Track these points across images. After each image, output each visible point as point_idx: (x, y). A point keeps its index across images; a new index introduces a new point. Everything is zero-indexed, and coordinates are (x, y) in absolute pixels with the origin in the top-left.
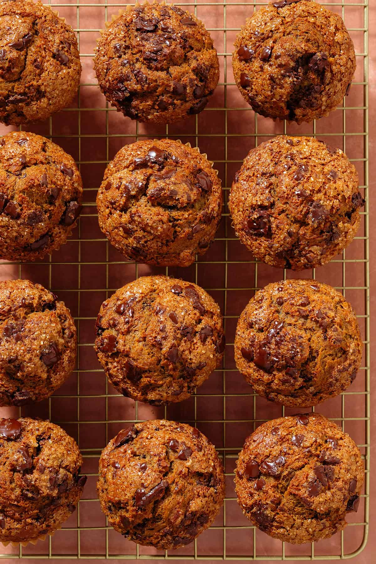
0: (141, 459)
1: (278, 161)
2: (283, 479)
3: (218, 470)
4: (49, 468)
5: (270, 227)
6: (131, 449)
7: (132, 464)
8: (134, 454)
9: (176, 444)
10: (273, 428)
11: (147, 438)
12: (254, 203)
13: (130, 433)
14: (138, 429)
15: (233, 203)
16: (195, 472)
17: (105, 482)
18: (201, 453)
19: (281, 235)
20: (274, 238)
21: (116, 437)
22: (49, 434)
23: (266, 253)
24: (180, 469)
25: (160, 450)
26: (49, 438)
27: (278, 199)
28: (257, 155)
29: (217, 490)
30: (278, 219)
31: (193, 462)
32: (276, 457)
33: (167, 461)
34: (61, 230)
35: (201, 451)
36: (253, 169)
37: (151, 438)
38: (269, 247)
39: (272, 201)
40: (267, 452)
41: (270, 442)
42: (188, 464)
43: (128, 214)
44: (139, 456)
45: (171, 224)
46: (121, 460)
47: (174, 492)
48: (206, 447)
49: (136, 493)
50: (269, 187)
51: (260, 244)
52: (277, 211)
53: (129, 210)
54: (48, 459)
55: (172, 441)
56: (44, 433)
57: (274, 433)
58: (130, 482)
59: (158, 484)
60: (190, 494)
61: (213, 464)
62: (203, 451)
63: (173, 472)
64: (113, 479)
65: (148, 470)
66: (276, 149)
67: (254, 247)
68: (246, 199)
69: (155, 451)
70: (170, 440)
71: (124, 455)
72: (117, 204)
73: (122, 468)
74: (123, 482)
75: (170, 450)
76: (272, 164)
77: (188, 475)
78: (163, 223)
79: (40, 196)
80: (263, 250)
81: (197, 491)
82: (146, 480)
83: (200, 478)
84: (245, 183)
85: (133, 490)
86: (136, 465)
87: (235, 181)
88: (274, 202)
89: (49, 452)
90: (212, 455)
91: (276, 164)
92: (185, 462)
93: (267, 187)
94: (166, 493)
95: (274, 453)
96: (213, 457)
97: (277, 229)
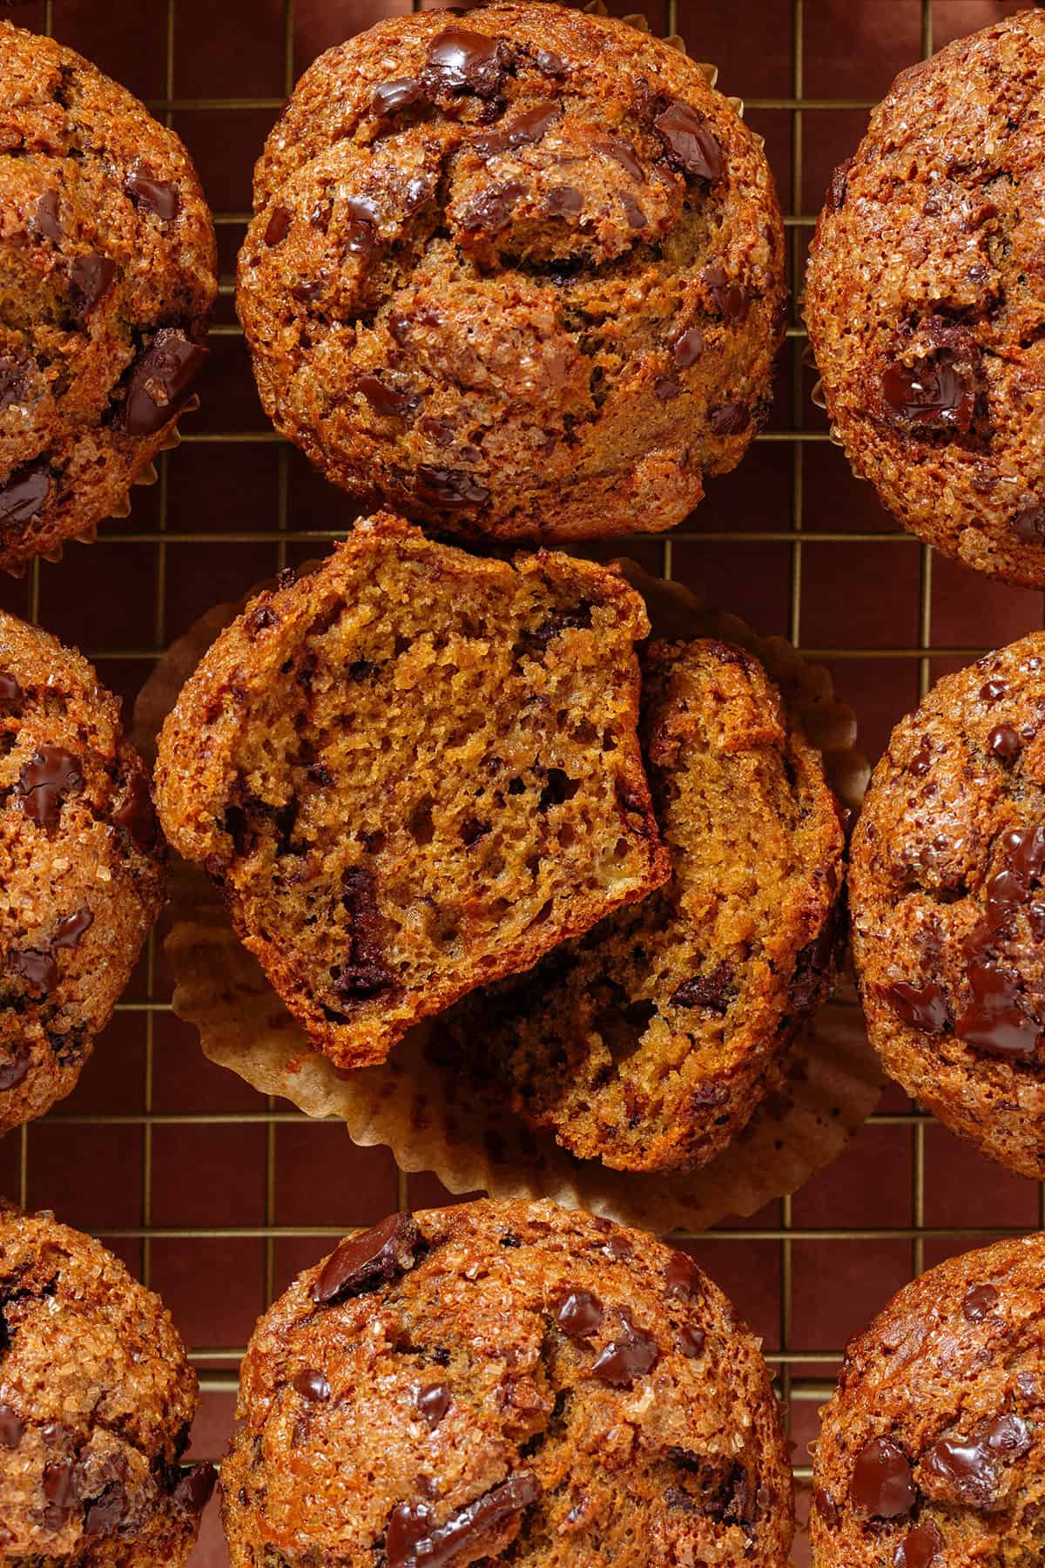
0: (428, 1368)
1: (1021, 113)
2: (1024, 1522)
3: (769, 1449)
4: (41, 1423)
5: (983, 402)
6: (388, 1316)
7: (386, 1383)
8: (400, 1343)
9: (591, 1312)
10: (971, 1290)
11: (462, 1275)
12: (914, 296)
13: (387, 1248)
14: (429, 1234)
15: (823, 298)
16: (664, 1446)
17: (260, 1458)
18: (700, 1367)
19: (1031, 432)
20: (1000, 451)
21: (324, 1262)
22: (48, 1272)
23: (963, 518)
24: (598, 1429)
25: (518, 1331)
26: (50, 1289)
27: (1021, 279)
28: (928, 88)
29: (755, 1539)
30: (1018, 363)
31: (661, 1400)
32: (989, 1423)
33: (543, 1388)
34: (109, 453)
35: (698, 1355)
36: (910, 149)
37: (482, 1275)
38: (979, 492)
39: (993, 286)
40: (945, 1400)
41: (959, 1353)
42: (638, 1406)
43: (382, 325)
44: (419, 1350)
45: (575, 338)
46: (339, 1364)
47: (562, 1529)
48: (723, 1342)
49: (389, 1516)
50: (980, 222)
51: (936, 477)
52: (1013, 332)
53: (385, 311)
54: (40, 1386)
55: (573, 1299)
56: (24, 1268)
57: (975, 1312)
58: (370, 1465)
59: (496, 1487)
60: (635, 1546)
61: (746, 1421)
62: (707, 1356)
63: (565, 1439)
64: (294, 1445)
65: (455, 1418)
66: (1012, 63)
67: (912, 491)
68: (877, 278)
69: (499, 1336)
70: (562, 1291)
71: (353, 1340)
72: (328, 294)
73: (339, 1399)
74: (338, 1465)
75: (561, 1340)
76: (995, 127)
77: (633, 1459)
78: (539, 339)
79: (22, 286)
80: (949, 502)
81: (666, 1537)
82: (439, 1462)
83: (684, 1478)
84: (876, 206)
85: (381, 1504)
86: (402, 1389)
87: (831, 202)
88: (1001, 289)
89: (44, 1354)
90: (745, 1379)
91: (1012, 126)
92: (622, 1397)
93: (971, 226)
94: (525, 1532)
95: (979, 1404)
96: (752, 1388)
97: (1016, 407)
